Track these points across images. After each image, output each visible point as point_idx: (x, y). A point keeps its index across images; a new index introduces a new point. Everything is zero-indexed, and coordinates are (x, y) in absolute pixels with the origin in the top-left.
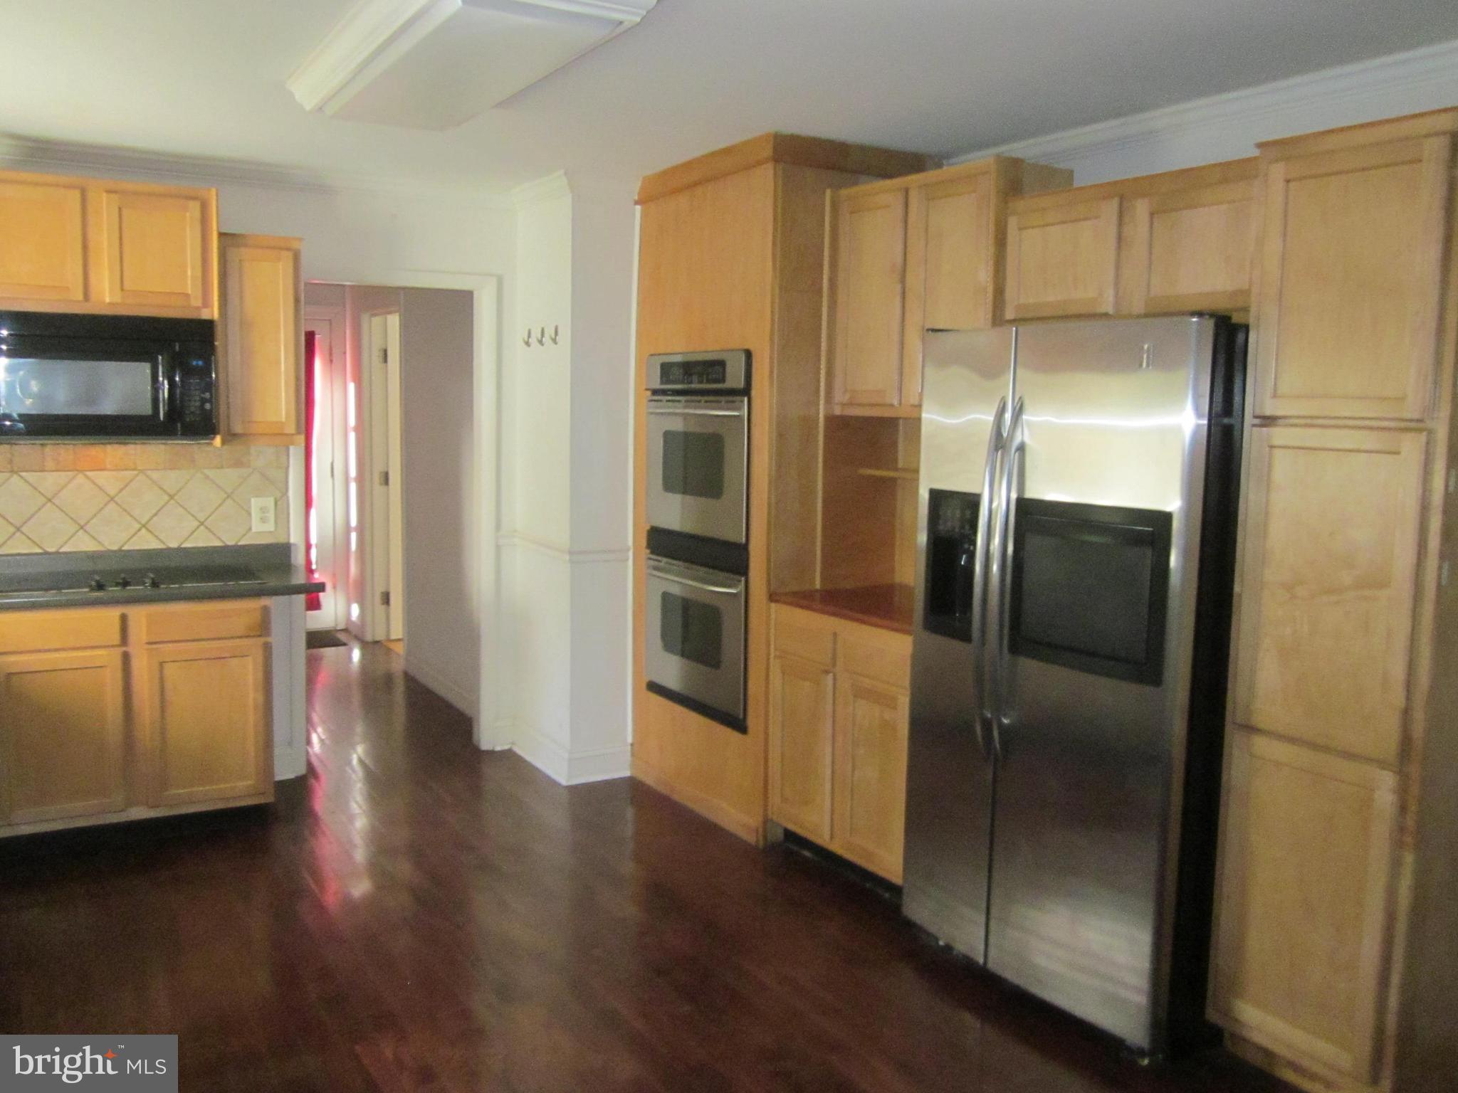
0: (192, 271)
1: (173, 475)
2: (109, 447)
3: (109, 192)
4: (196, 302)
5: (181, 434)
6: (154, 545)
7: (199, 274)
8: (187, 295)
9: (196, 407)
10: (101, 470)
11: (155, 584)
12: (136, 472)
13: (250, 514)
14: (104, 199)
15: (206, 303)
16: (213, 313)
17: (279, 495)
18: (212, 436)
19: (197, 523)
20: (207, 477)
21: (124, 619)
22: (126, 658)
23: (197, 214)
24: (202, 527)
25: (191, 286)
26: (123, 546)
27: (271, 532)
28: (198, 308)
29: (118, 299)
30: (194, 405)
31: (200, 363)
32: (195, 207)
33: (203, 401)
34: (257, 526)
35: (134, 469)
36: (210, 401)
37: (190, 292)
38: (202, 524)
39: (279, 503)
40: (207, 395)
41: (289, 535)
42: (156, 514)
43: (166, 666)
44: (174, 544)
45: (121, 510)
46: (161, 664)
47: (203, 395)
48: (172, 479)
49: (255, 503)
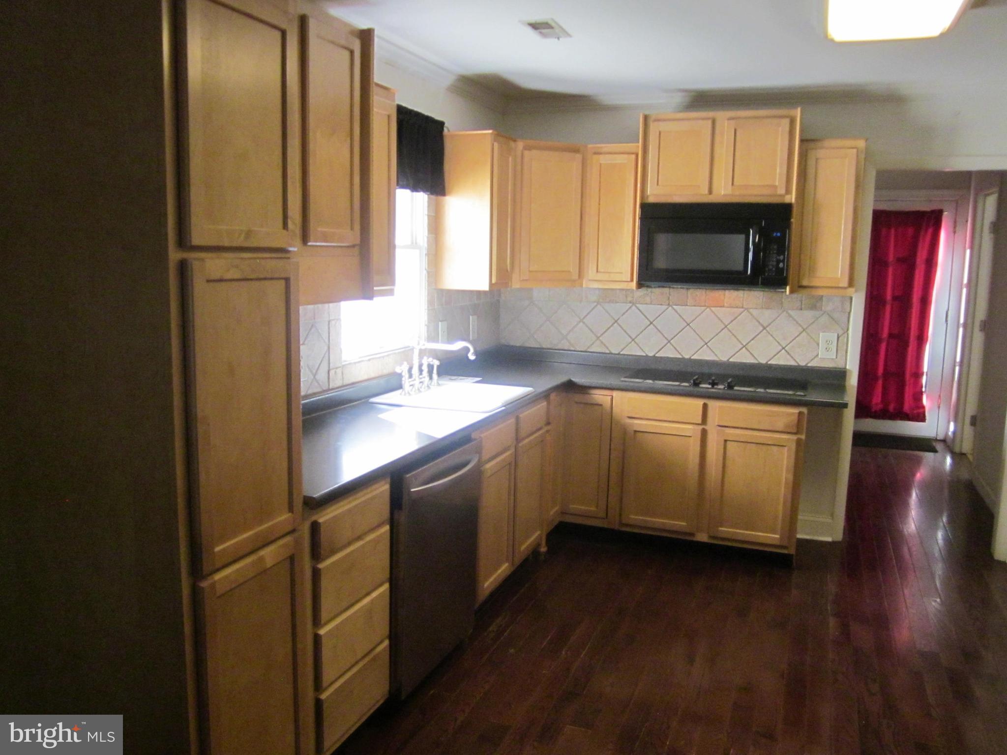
0: (780, 170)
1: (767, 313)
2: (727, 292)
3: (729, 119)
4: (781, 191)
5: (761, 284)
6: (749, 360)
7: (785, 172)
8: (775, 187)
9: (773, 265)
10: (721, 307)
11: (730, 387)
12: (742, 310)
13: (818, 344)
14: (726, 124)
15: (788, 191)
16: (792, 198)
17: (841, 332)
18: (785, 286)
19: (780, 348)
20: (790, 316)
21: (705, 406)
22: (704, 433)
23: (787, 128)
24: (783, 350)
25: (779, 182)
26: (729, 359)
27: (832, 359)
28: (781, 196)
29: (729, 191)
30: (772, 263)
31: (779, 234)
32: (786, 122)
33: (778, 262)
34: (822, 353)
35: (742, 307)
36: (783, 261)
37: (777, 184)
38: (783, 348)
39: (840, 339)
40: (781, 257)
41: (846, 364)
42: (753, 339)
43: (728, 442)
44: (763, 361)
45: (731, 334)
46: (726, 441)
47: (778, 257)
48: (767, 315)
49: (822, 337)
